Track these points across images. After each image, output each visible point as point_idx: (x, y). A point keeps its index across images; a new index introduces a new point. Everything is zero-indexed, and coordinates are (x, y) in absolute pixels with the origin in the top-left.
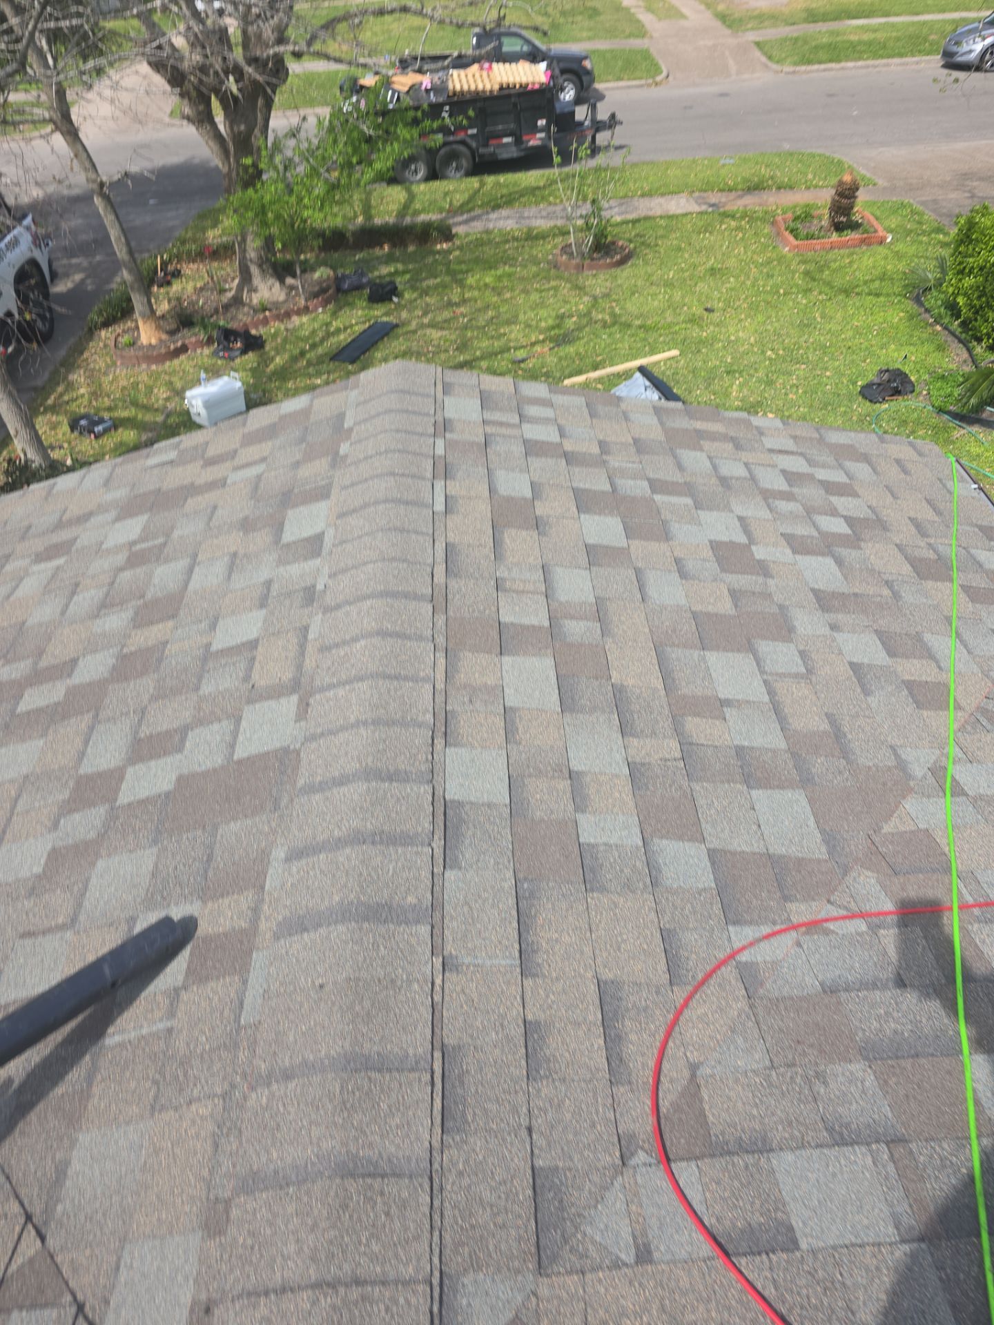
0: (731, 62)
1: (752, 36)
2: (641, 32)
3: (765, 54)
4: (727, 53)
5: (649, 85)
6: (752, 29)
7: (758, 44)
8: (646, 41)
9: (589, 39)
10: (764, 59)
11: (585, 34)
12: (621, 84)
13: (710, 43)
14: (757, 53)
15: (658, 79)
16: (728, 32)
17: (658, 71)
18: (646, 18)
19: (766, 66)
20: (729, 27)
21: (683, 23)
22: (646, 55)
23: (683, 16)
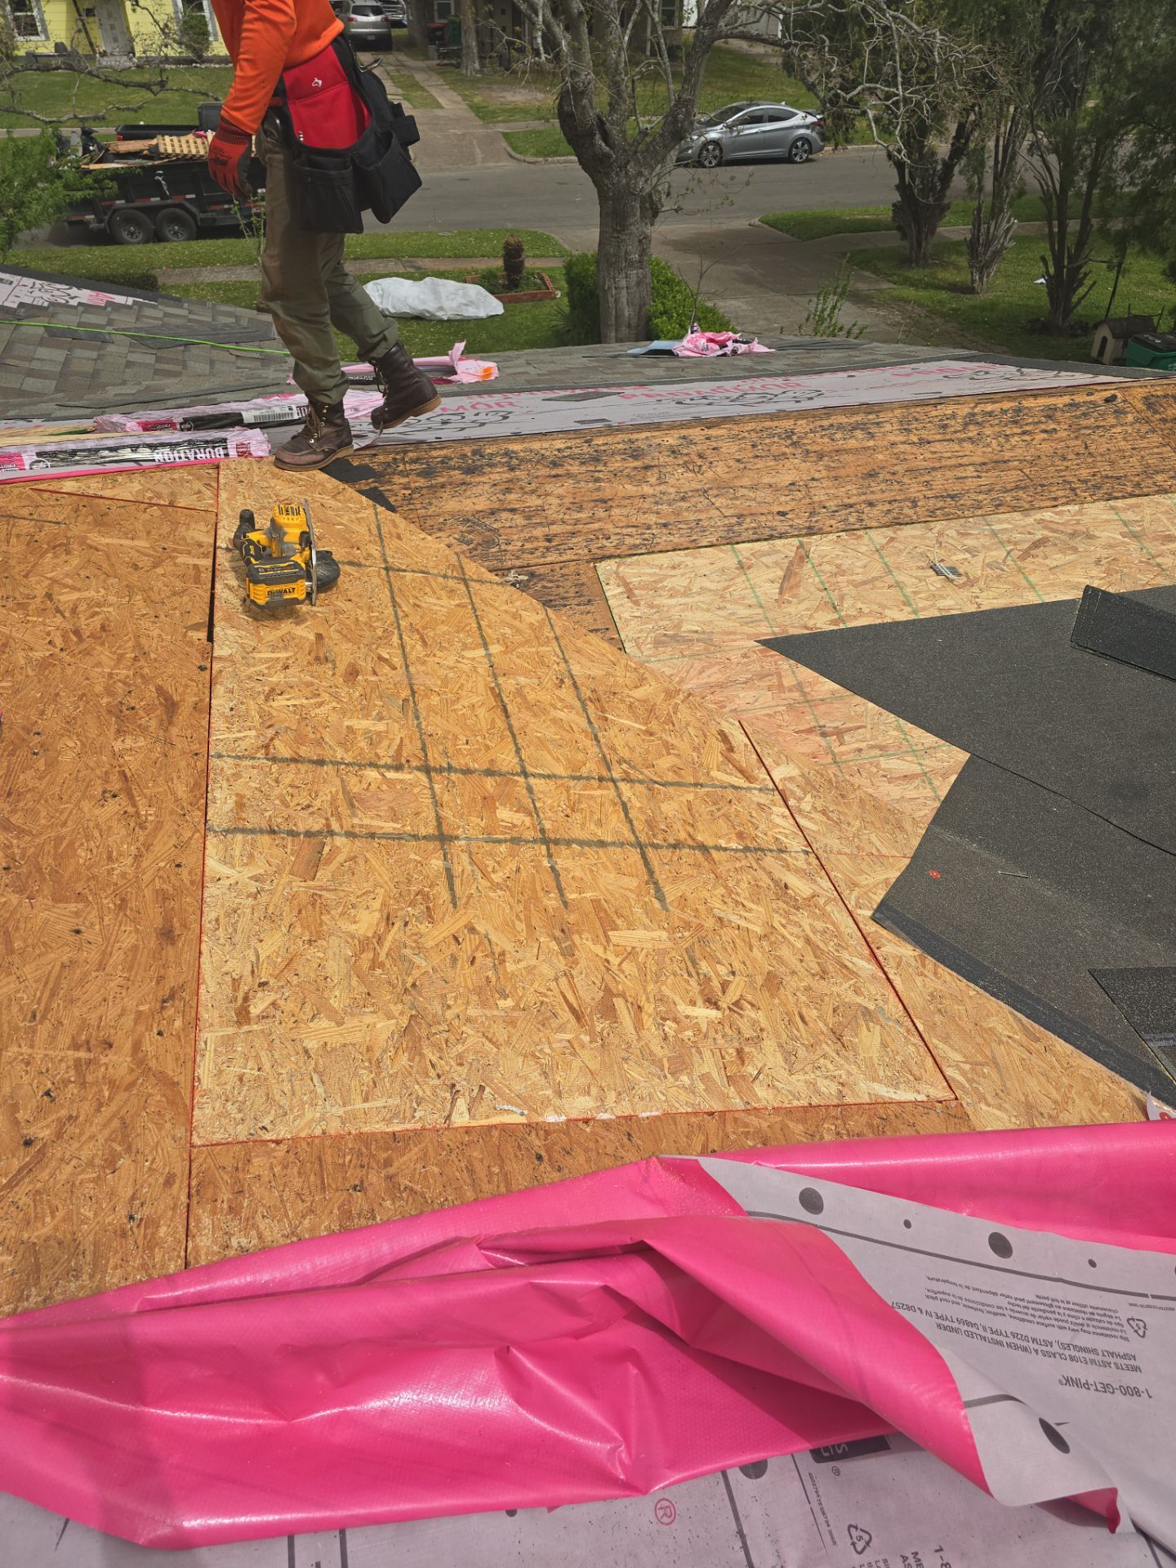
0: (478, 151)
1: (501, 128)
3: (511, 144)
4: (475, 141)
6: (503, 121)
7: (505, 135)
10: (509, 149)
13: (459, 132)
14: (504, 144)
16: (481, 123)
19: (511, 156)
20: (482, 118)
21: (439, 112)
23: (439, 106)
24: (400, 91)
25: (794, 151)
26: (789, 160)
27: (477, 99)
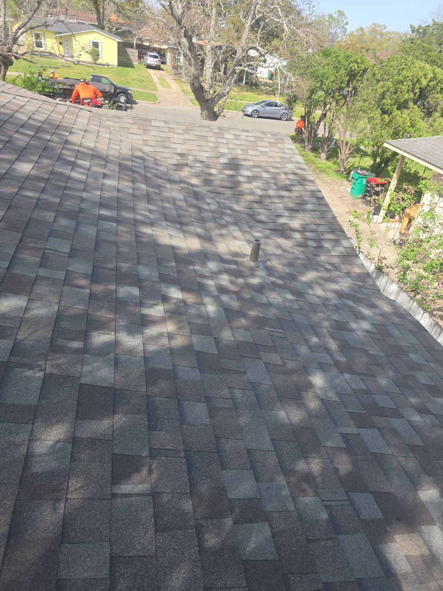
1: (190, 97)
2: (156, 89)
4: (180, 100)
5: (152, 104)
7: (191, 99)
8: (156, 92)
9: (137, 88)
10: (191, 103)
11: (136, 86)
12: (143, 101)
13: (176, 96)
14: (190, 102)
15: (156, 102)
16: (184, 95)
17: (157, 100)
18: (159, 86)
19: (191, 106)
20: (185, 94)
21: (171, 90)
22: (154, 96)
23: (172, 88)
24: (160, 82)
25: (282, 117)
26: (280, 119)
27: (184, 88)
